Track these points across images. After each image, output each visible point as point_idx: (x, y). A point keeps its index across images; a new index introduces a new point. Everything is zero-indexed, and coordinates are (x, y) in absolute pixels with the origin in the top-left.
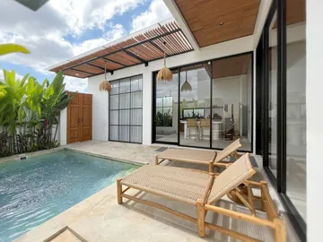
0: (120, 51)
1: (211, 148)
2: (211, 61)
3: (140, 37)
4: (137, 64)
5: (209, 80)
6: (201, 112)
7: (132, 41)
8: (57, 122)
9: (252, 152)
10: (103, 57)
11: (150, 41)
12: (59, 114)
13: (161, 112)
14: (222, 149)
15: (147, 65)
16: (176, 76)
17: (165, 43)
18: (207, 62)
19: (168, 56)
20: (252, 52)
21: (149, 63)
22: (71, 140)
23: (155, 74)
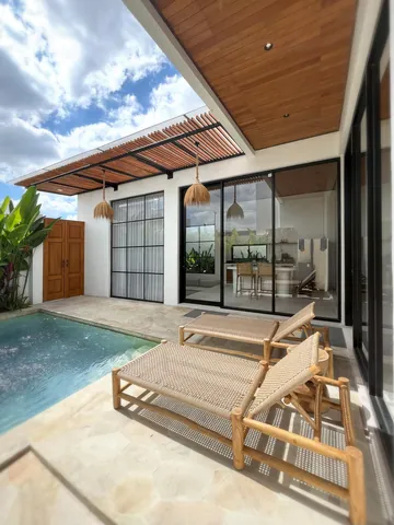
0: (126, 155)
1: (273, 313)
2: (273, 172)
4: (155, 175)
5: (270, 200)
6: (262, 251)
7: (143, 140)
8: (28, 267)
9: (339, 321)
10: (100, 164)
12: (30, 254)
13: (197, 250)
14: (291, 315)
15: (170, 176)
16: (215, 193)
17: (197, 144)
18: (266, 173)
19: (203, 163)
20: (338, 160)
21: (175, 174)
22: (49, 295)
23: (183, 190)
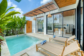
0: (38, 10)
1: (63, 37)
2: (63, 12)
3: (43, 6)
4: (42, 13)
5: (62, 17)
7: (41, 7)
8: (24, 28)
9: (75, 39)
10: (34, 12)
11: (46, 7)
12: (24, 26)
13: (49, 26)
15: (45, 13)
16: (53, 16)
19: (51, 11)
20: (75, 9)
22: (27, 32)
23: (47, 16)
